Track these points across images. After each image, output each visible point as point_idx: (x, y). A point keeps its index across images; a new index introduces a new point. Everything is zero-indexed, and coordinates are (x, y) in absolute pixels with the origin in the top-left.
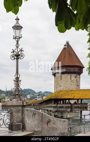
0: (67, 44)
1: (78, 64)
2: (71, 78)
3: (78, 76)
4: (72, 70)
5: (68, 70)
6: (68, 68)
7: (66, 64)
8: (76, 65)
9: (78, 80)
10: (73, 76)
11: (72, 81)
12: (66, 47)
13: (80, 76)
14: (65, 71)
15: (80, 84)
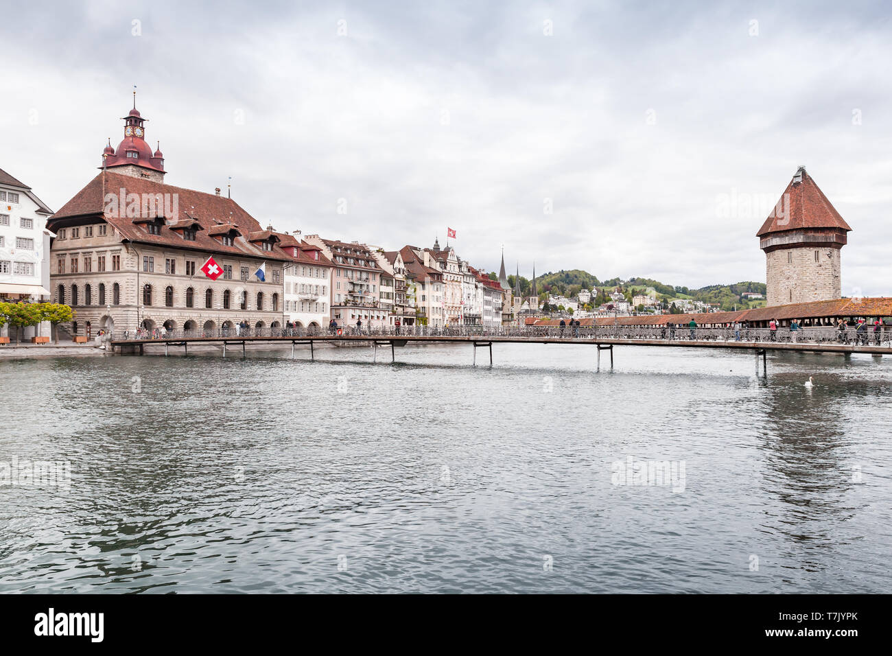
0: (800, 174)
1: (837, 224)
2: (817, 258)
3: (835, 251)
4: (820, 237)
5: (809, 237)
6: (811, 234)
7: (804, 225)
8: (832, 226)
9: (835, 263)
10: (823, 252)
11: (821, 266)
12: (799, 180)
13: (839, 251)
14: (801, 241)
15: (839, 272)
